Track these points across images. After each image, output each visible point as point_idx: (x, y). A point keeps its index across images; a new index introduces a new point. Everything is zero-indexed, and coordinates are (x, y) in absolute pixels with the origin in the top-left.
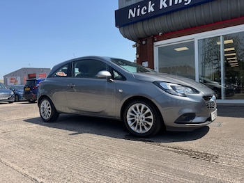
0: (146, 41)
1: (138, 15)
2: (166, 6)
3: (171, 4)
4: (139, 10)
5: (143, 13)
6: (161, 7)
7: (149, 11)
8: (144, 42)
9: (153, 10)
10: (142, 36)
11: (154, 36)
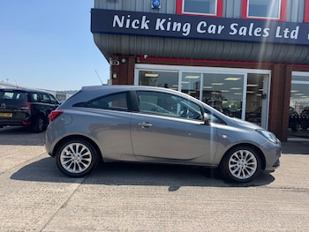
0: (127, 59)
1: (127, 26)
2: (163, 28)
3: (168, 29)
4: (128, 21)
5: (133, 26)
6: (157, 28)
7: (142, 28)
8: (124, 61)
9: (147, 28)
10: (123, 53)
11: (138, 56)
